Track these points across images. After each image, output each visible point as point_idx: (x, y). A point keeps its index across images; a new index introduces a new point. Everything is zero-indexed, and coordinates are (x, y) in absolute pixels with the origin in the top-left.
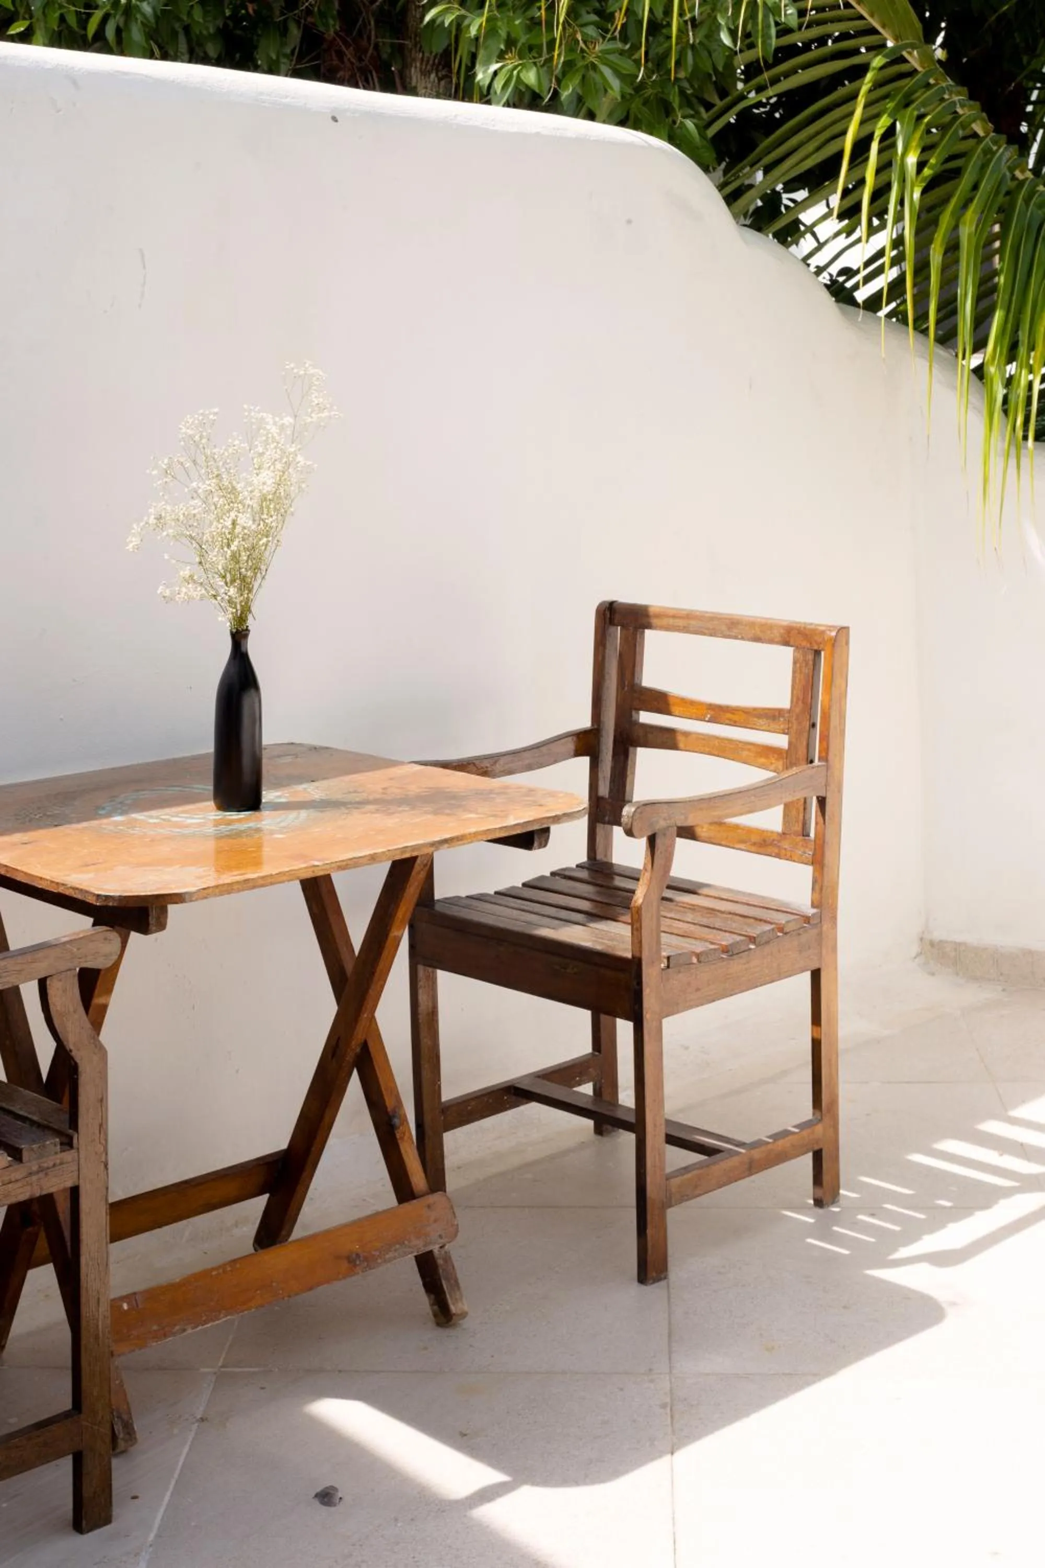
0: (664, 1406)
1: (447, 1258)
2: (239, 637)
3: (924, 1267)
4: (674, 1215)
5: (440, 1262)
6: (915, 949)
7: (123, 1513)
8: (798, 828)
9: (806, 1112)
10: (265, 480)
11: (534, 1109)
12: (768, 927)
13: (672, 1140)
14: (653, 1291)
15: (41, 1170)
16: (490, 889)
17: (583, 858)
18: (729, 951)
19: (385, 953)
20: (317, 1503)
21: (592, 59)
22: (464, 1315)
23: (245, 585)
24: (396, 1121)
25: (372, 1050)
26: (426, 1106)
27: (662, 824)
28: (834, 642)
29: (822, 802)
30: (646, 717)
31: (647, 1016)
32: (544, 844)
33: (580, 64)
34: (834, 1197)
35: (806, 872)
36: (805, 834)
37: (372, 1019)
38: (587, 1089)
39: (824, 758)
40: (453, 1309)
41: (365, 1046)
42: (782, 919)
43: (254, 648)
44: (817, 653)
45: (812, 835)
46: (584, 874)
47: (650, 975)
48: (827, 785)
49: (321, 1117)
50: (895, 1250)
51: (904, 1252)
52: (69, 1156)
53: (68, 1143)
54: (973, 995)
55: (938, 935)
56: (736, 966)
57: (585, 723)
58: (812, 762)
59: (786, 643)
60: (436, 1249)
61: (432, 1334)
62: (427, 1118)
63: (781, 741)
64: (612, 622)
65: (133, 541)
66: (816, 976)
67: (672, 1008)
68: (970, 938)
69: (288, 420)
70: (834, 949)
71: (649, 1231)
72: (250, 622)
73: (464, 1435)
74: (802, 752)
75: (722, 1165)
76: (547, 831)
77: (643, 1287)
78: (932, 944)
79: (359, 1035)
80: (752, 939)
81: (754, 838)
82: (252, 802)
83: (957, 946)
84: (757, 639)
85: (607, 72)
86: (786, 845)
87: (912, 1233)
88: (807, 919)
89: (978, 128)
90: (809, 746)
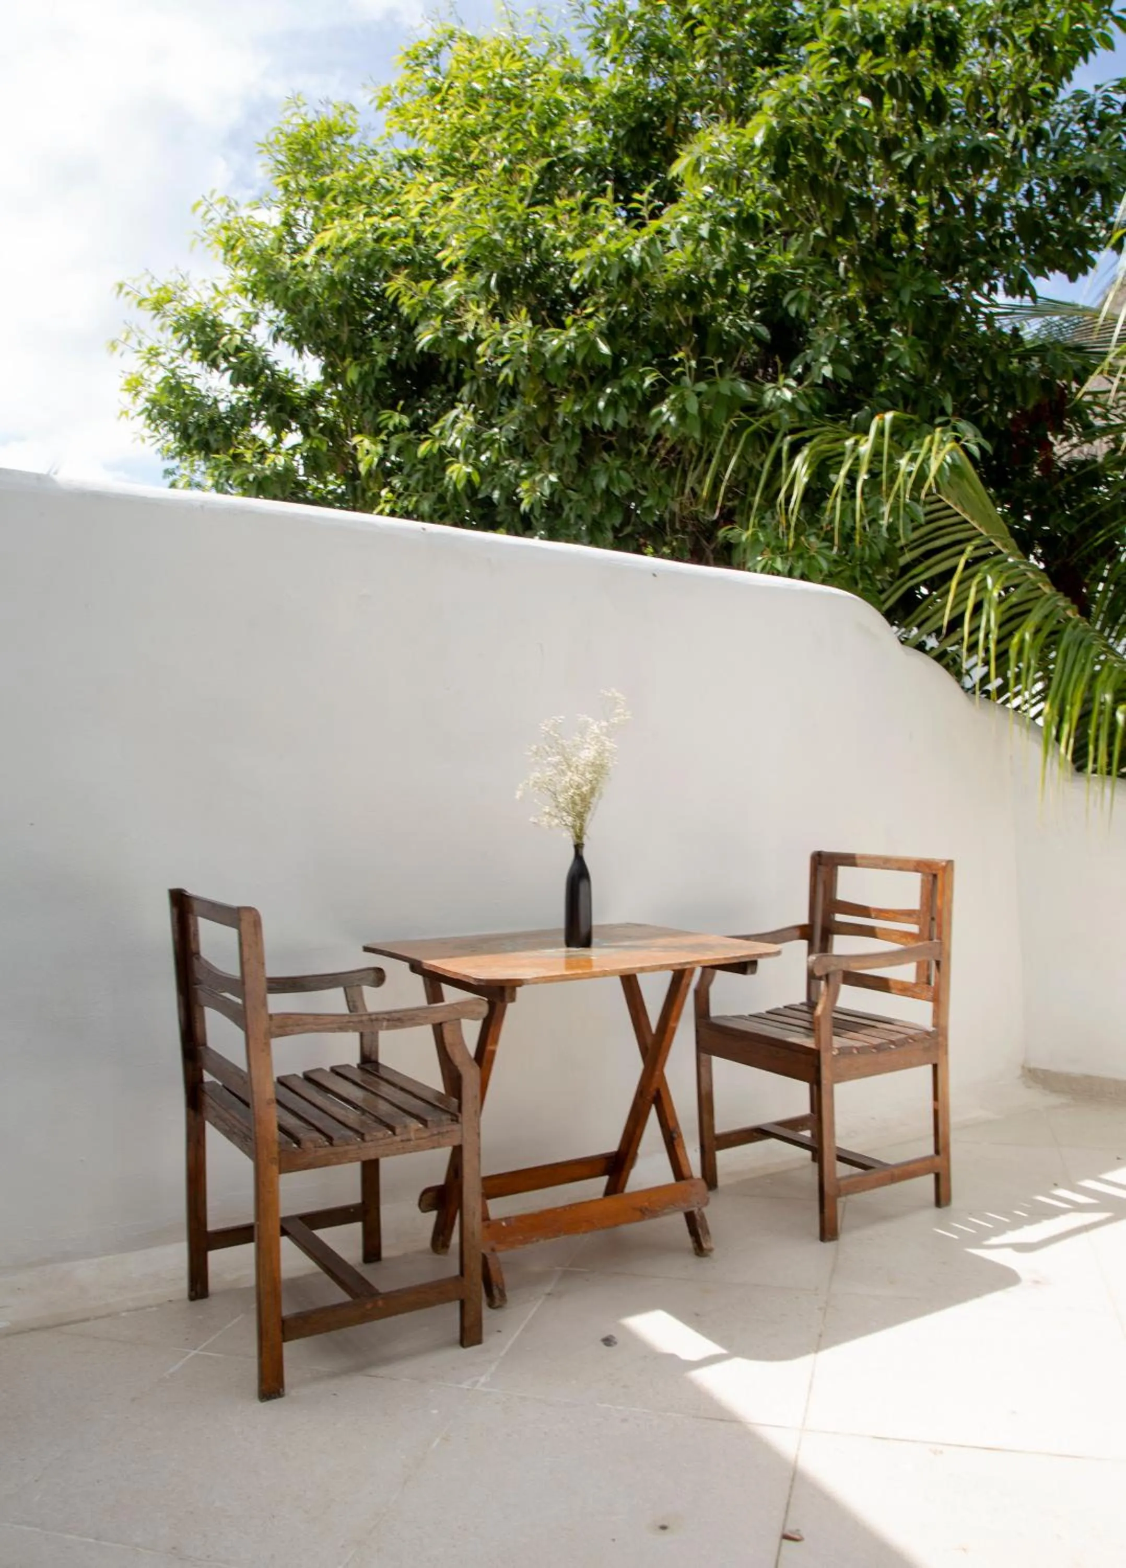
0: (820, 1309)
1: (703, 1217)
2: (578, 847)
3: (1009, 1251)
4: (841, 1201)
5: (698, 1218)
6: (1019, 1072)
7: (489, 1340)
8: (925, 980)
9: (931, 1151)
10: (588, 754)
11: (773, 1142)
12: (903, 1036)
13: (841, 1159)
14: (829, 1245)
15: (439, 1133)
16: (746, 1013)
17: (804, 999)
18: (878, 1048)
19: (667, 1036)
20: (602, 1345)
21: (812, 553)
22: (711, 1250)
23: (580, 816)
24: (675, 1135)
25: (663, 1094)
26: (706, 1134)
27: (832, 968)
28: (944, 869)
29: (938, 963)
30: (839, 917)
31: (824, 1082)
32: (754, 972)
33: (806, 556)
34: (948, 1201)
35: (929, 1006)
36: (929, 983)
37: (662, 1076)
38: (807, 1133)
39: (939, 938)
40: (705, 1246)
41: (658, 1092)
42: (911, 1032)
43: (587, 854)
44: (935, 876)
45: (933, 984)
46: (805, 1008)
47: (825, 1058)
48: (940, 954)
49: (634, 1133)
50: (987, 1238)
51: (994, 1241)
52: (456, 1127)
53: (455, 1119)
54: (1053, 1100)
55: (1033, 1065)
56: (882, 1057)
57: (804, 920)
58: (931, 939)
59: (917, 871)
60: (695, 1210)
61: (692, 1260)
62: (706, 1143)
63: (914, 929)
64: (820, 864)
65: (518, 794)
66: (935, 1067)
67: (841, 1078)
68: (1053, 1068)
69: (604, 724)
70: (946, 1053)
71: (826, 1210)
72: (585, 840)
73: (697, 1315)
74: (926, 935)
75: (873, 1175)
76: (754, 963)
77: (823, 1244)
78: (1030, 1071)
79: (655, 1086)
80: (892, 1042)
81: (900, 987)
82: (587, 943)
83: (1045, 1072)
84: (900, 869)
85: (820, 559)
86: (917, 990)
87: (1000, 1229)
88: (928, 1033)
89: (1069, 613)
90: (930, 931)
